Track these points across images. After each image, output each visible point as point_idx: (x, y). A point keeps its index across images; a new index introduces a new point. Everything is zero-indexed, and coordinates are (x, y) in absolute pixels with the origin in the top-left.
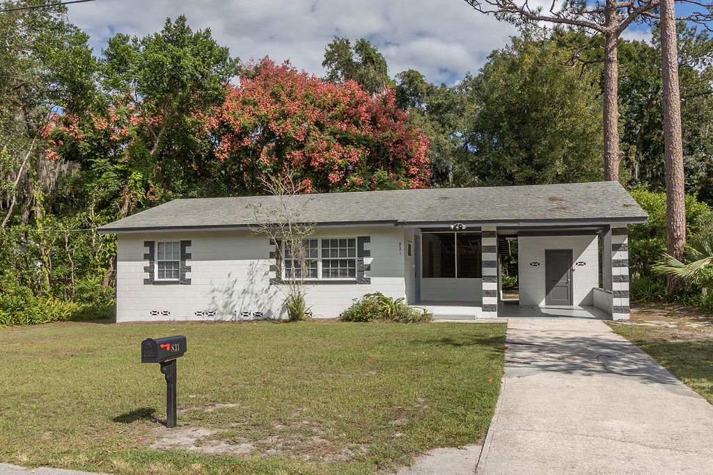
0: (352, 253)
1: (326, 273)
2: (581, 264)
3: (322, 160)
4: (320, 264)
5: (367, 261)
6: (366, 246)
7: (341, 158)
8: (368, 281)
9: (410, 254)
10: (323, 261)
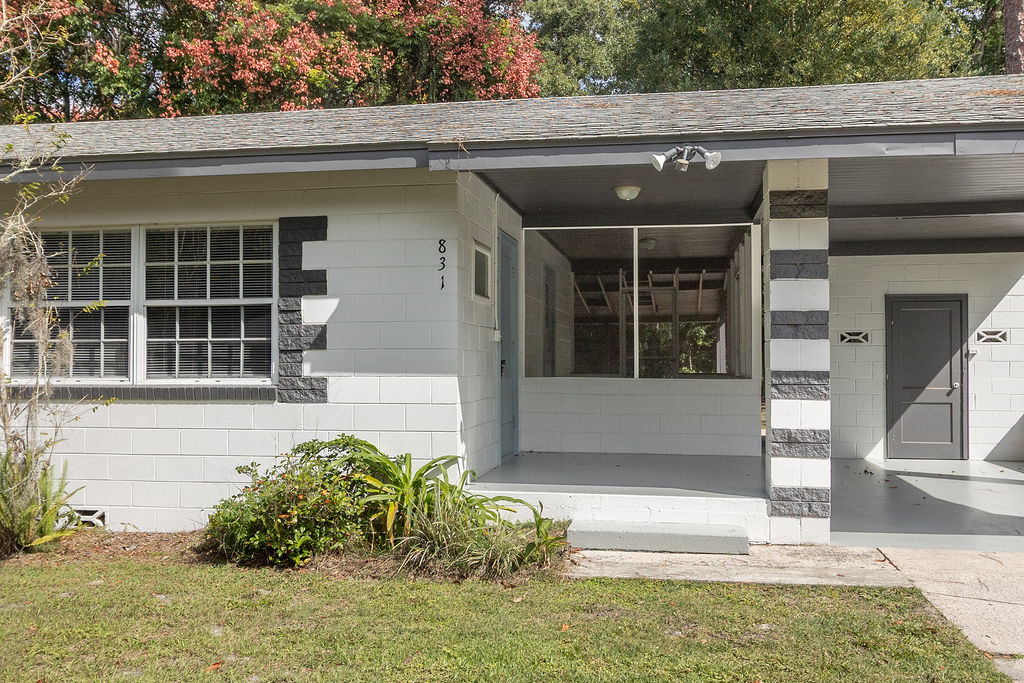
0: (258, 281)
1: (160, 358)
2: (995, 337)
3: (263, 65)
4: (139, 324)
5: (315, 311)
6: (313, 255)
7: (314, 64)
8: (316, 392)
9: (481, 290)
10: (153, 314)
